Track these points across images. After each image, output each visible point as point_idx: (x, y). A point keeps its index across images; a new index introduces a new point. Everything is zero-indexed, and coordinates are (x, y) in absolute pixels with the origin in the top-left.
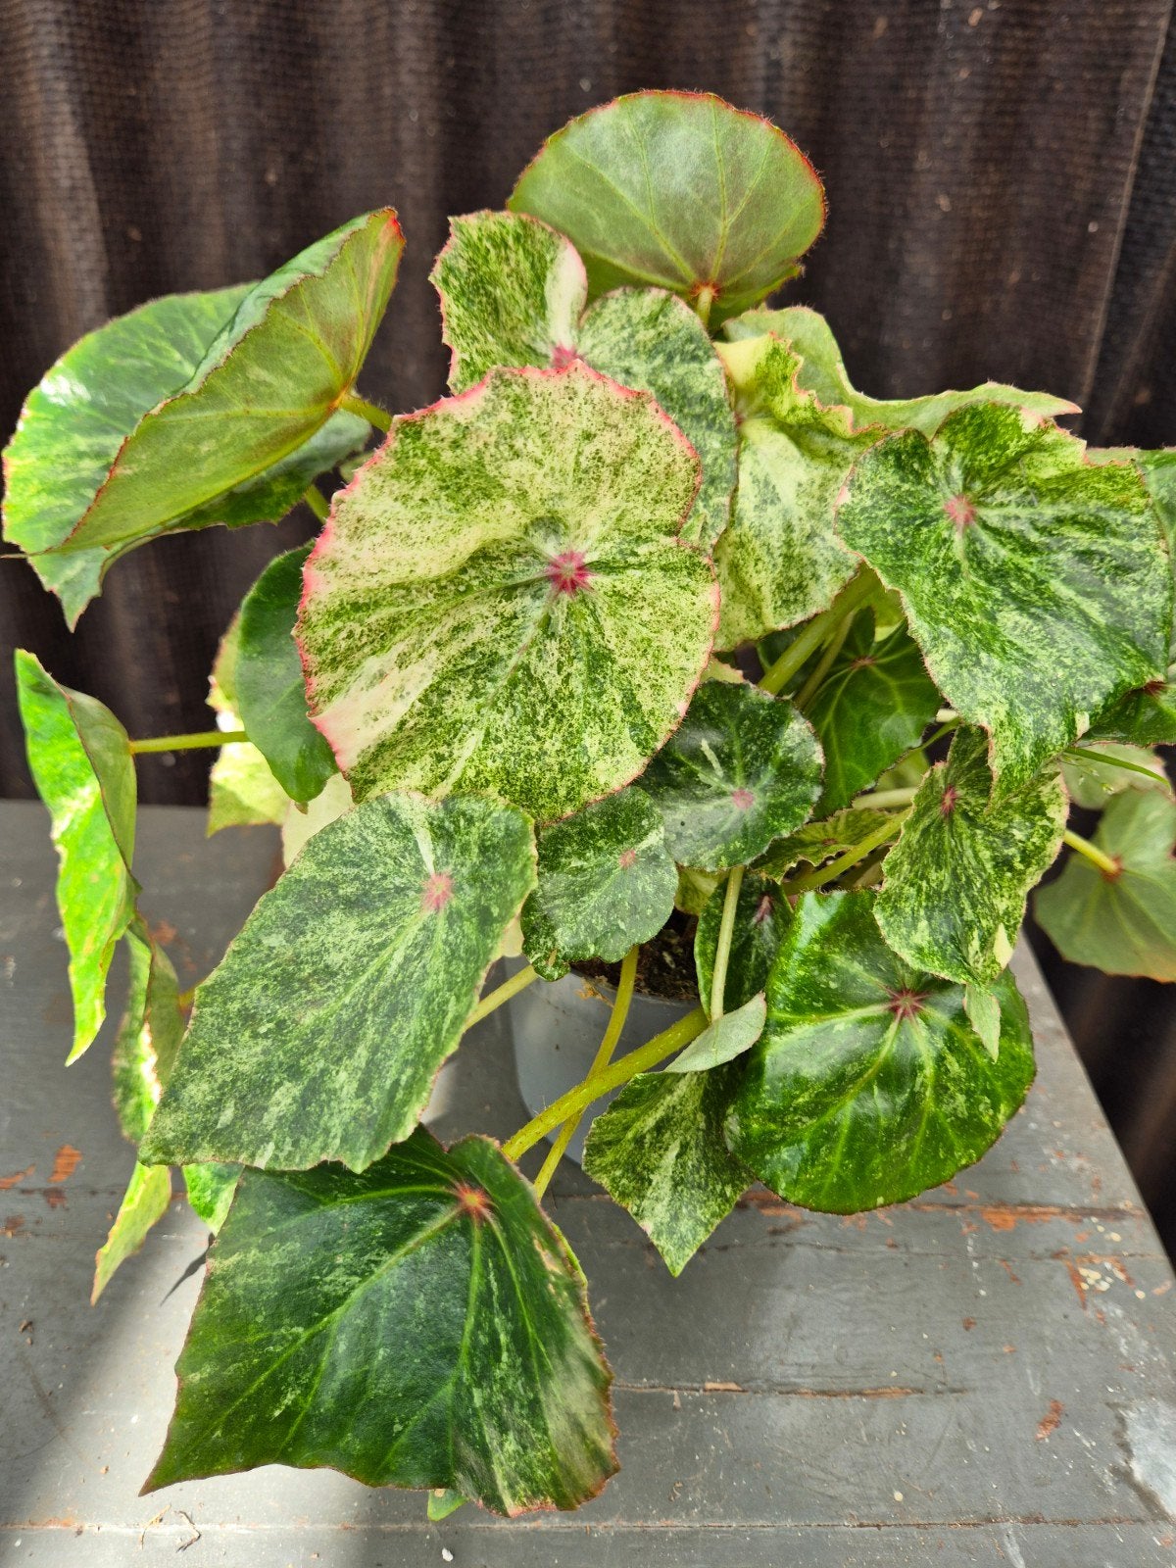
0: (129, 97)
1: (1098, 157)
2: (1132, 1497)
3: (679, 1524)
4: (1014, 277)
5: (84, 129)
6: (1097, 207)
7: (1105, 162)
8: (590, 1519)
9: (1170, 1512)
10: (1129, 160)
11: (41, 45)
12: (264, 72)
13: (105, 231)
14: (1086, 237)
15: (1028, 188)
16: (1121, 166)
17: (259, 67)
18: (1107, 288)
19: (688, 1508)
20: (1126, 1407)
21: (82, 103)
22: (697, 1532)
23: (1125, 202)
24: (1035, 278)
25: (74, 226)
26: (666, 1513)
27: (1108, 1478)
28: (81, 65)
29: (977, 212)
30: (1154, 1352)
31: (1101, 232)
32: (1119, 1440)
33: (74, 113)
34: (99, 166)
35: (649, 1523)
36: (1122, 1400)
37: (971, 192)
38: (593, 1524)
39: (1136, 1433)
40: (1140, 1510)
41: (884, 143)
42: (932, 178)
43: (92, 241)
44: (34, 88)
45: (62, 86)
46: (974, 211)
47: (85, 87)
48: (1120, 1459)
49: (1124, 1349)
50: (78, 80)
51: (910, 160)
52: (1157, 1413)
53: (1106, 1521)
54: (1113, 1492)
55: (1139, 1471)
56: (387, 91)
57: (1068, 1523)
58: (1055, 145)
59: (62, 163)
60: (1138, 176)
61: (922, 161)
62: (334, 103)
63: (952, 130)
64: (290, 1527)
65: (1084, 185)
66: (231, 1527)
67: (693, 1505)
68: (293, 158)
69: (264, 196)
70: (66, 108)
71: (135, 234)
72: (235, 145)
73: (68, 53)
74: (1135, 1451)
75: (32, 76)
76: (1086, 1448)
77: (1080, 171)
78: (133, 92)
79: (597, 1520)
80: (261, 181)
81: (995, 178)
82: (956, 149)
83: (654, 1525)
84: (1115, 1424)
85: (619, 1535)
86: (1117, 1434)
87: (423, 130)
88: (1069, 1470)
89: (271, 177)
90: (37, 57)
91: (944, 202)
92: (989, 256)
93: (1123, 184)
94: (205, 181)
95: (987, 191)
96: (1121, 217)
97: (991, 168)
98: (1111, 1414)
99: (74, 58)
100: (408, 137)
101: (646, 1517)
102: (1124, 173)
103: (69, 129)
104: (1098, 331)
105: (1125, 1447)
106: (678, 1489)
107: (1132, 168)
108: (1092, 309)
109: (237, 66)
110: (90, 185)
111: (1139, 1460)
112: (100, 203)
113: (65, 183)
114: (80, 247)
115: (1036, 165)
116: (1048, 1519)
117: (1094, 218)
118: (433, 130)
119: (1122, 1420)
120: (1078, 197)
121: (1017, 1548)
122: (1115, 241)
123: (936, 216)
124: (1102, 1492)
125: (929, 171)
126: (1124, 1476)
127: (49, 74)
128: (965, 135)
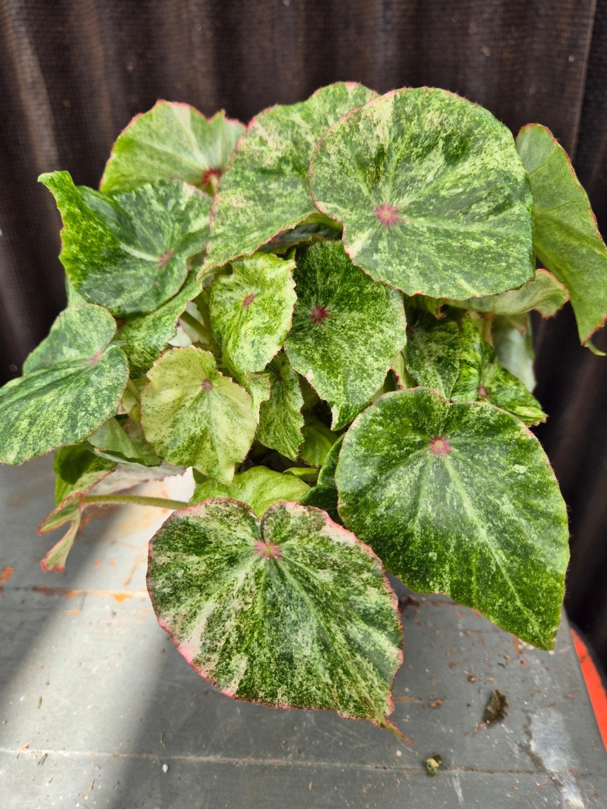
0: (59, 32)
1: (573, 17)
2: (528, 760)
3: (281, 762)
4: (532, 91)
5: (36, 50)
6: (573, 47)
7: (577, 20)
8: (235, 757)
9: (548, 768)
10: (588, 18)
11: (12, 8)
12: (122, 12)
13: (52, 103)
14: (568, 65)
15: (537, 39)
16: (585, 21)
17: (120, 9)
18: (581, 93)
19: (286, 754)
20: (533, 712)
21: (34, 37)
22: (289, 766)
23: (588, 42)
24: (544, 90)
25: (36, 102)
26: (275, 756)
27: (516, 749)
28: (32, 17)
29: (506, 55)
30: (554, 684)
31: (576, 61)
32: (526, 730)
33: (30, 43)
34: (45, 69)
35: (266, 761)
36: (531, 708)
37: (502, 44)
38: (237, 760)
39: (537, 726)
40: (531, 767)
41: (454, 20)
42: (478, 37)
43: (45, 109)
44: (11, 31)
45: (23, 29)
46: (505, 54)
47: (35, 29)
48: (524, 740)
49: (537, 682)
50: (31, 25)
51: (466, 28)
52: (550, 715)
53: (511, 771)
54: (517, 757)
55: (534, 746)
56: (185, 16)
57: (489, 772)
58: (550, 13)
59: (27, 70)
60: (595, 26)
61: (473, 28)
62: (161, 25)
63: (488, 9)
64: (88, 754)
65: (566, 35)
66: (61, 752)
67: (290, 752)
68: (141, 56)
69: (127, 78)
70: (26, 41)
71: (67, 104)
72: (111, 52)
73: (25, 11)
74: (534, 736)
75: (10, 25)
76: (506, 733)
77: (565, 27)
78: (61, 29)
79: (240, 758)
80: (124, 70)
81: (516, 35)
82: (491, 20)
83: (269, 761)
84: (525, 722)
85: (250, 766)
86: (525, 727)
87: (204, 35)
88: (494, 743)
89: (130, 68)
90: (10, 15)
91: (486, 51)
92: (516, 80)
93: (586, 32)
94: (99, 73)
95: (512, 42)
96: (586, 51)
97: (513, 29)
98: (523, 715)
99: (28, 14)
100: (196, 40)
101: (264, 758)
102: (585, 25)
103: (29, 52)
104: (577, 118)
105: (529, 734)
106: (283, 745)
107: (591, 22)
108: (573, 106)
109: (108, 10)
110: (42, 80)
111: (535, 740)
112: (48, 89)
113: (29, 80)
114: (40, 113)
115: (541, 25)
116: (479, 769)
117: (572, 53)
118: (209, 35)
119: (529, 719)
120: (564, 42)
121: (459, 783)
122: (584, 65)
123: (482, 59)
124: (511, 757)
125: (477, 34)
126: (526, 749)
127: (17, 23)
128: (496, 11)
